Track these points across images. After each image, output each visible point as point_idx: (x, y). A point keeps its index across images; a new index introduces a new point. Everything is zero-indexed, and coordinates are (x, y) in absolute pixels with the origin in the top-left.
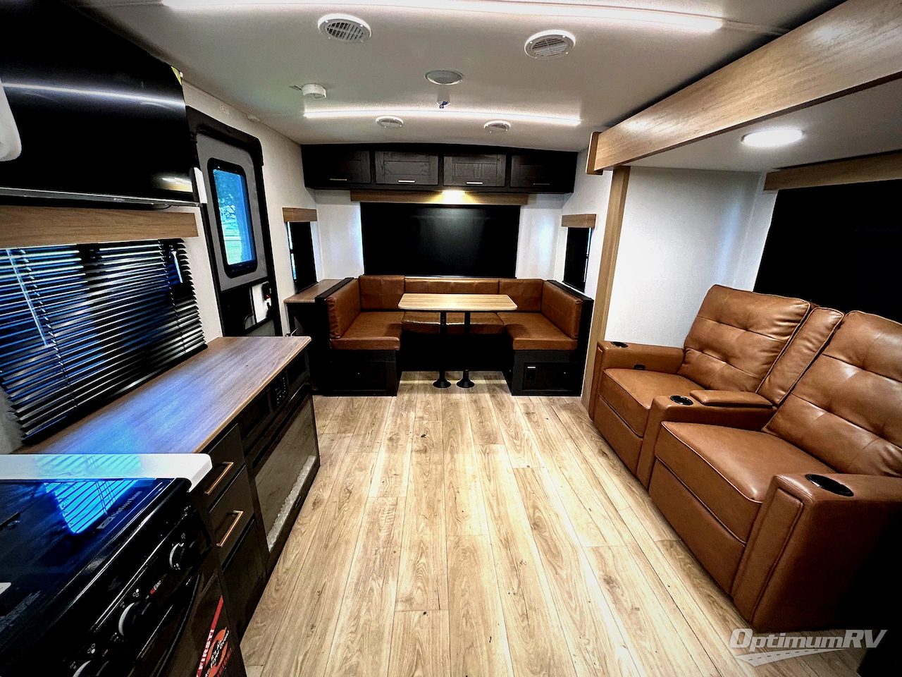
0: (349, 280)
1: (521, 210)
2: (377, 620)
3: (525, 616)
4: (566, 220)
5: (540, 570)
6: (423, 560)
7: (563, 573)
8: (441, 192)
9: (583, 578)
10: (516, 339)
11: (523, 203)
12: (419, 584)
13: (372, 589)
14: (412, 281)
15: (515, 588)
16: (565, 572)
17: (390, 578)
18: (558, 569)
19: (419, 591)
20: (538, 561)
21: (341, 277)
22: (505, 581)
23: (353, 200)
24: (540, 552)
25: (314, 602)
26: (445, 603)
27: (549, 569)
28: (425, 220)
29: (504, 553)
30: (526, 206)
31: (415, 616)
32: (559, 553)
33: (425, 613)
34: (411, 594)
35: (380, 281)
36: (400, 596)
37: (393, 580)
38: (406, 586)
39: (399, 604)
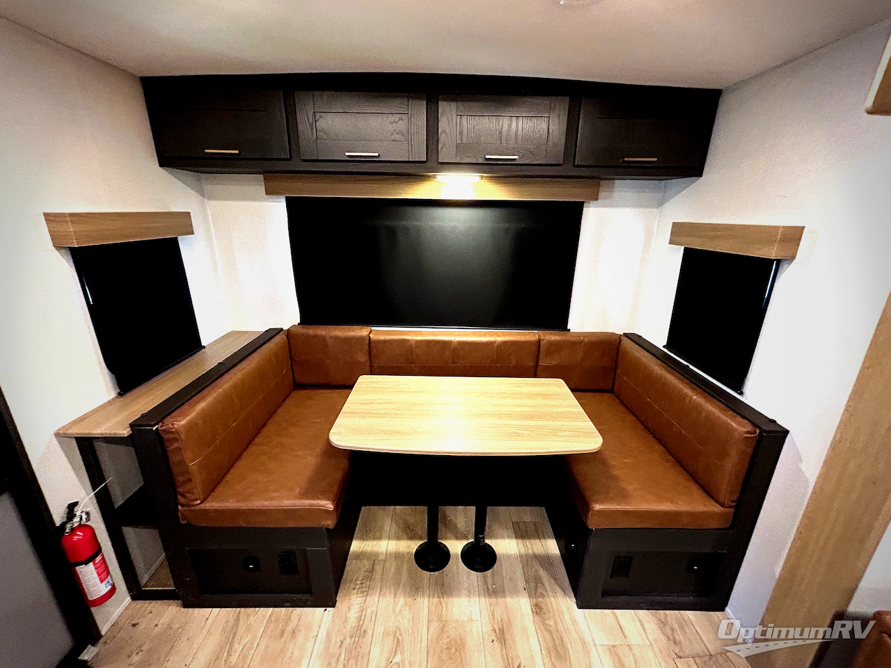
0: (272, 333)
1: (585, 210)
4: (679, 231)
8: (434, 177)
10: (597, 507)
11: (587, 199)
14: (382, 338)
21: (260, 326)
23: (270, 192)
28: (406, 230)
30: (593, 203)
35: (323, 339)
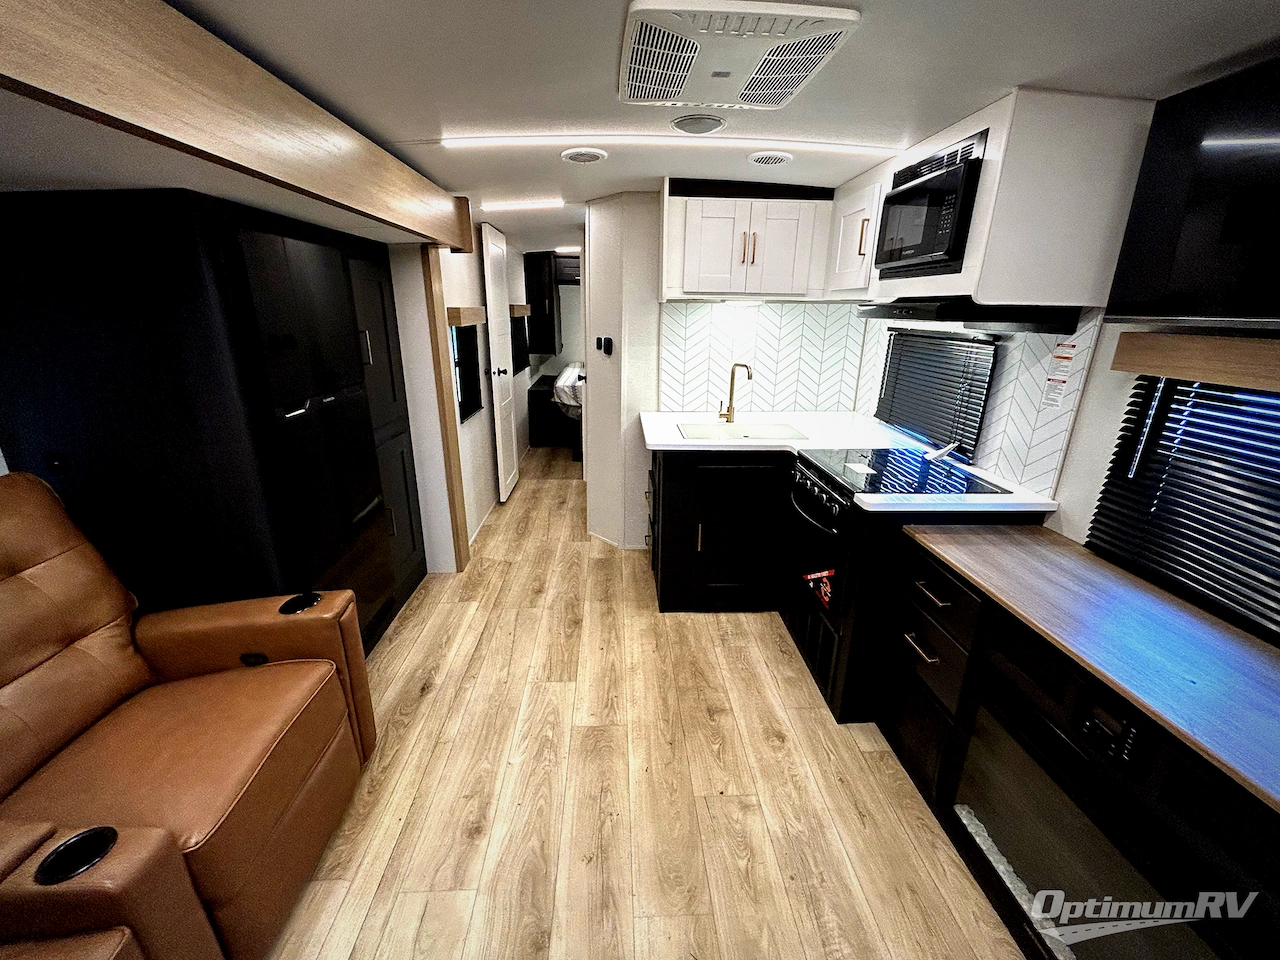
2: (774, 788)
3: (604, 790)
5: (564, 850)
6: (742, 863)
7: (535, 842)
9: (509, 835)
12: (738, 827)
13: (799, 820)
15: (608, 823)
16: (530, 843)
17: (781, 836)
18: (538, 850)
19: (735, 818)
20: (563, 865)
22: (621, 831)
24: (553, 878)
25: (860, 805)
26: (700, 805)
27: (552, 853)
29: (614, 880)
31: (732, 790)
32: (523, 878)
33: (722, 793)
34: (745, 814)
36: (758, 812)
37: (775, 831)
38: (754, 824)
39: (755, 802)
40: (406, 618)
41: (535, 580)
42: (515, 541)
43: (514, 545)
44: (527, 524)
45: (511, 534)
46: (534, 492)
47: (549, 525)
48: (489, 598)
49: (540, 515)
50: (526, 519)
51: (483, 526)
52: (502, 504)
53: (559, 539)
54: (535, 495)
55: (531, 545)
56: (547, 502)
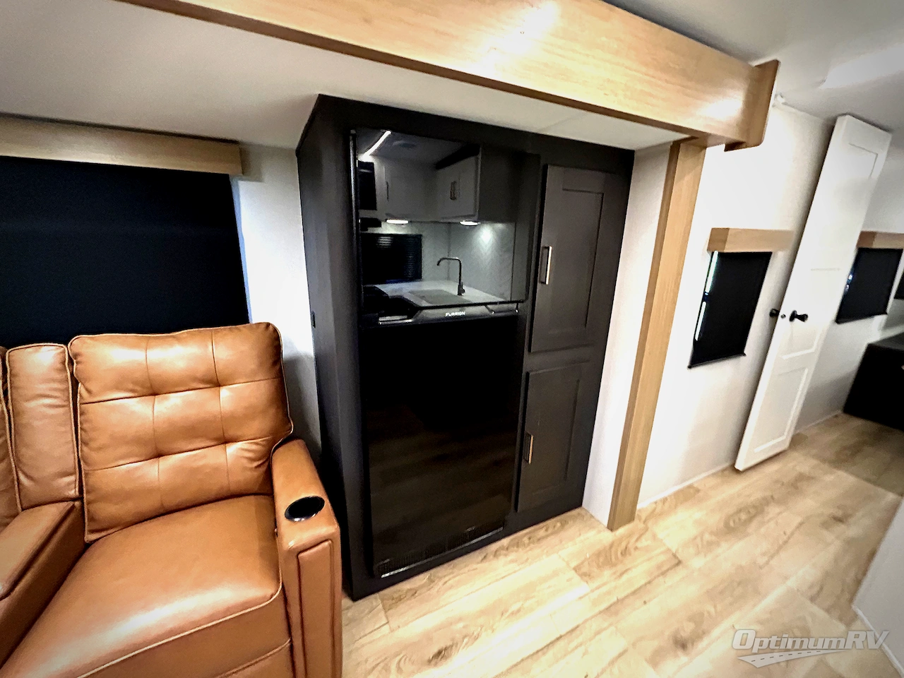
40: (518, 545)
41: (691, 619)
42: (712, 533)
43: (707, 537)
44: (751, 519)
45: (715, 520)
46: (801, 478)
47: (786, 542)
48: (609, 593)
49: (784, 519)
50: (754, 511)
51: (690, 487)
52: (737, 471)
53: (786, 578)
54: (797, 485)
55: (734, 553)
56: (810, 503)
